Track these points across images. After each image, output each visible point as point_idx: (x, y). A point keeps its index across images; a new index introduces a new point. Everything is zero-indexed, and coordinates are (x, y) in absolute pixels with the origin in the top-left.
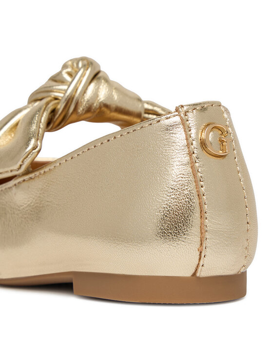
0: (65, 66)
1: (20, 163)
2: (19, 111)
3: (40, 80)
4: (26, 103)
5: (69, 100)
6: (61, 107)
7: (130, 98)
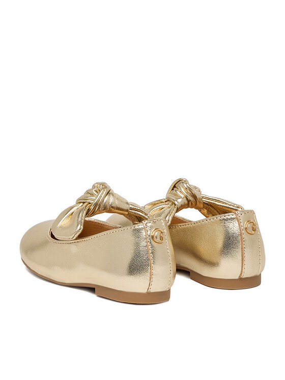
0: (94, 186)
1: (73, 236)
2: (72, 208)
3: (80, 193)
4: (75, 203)
5: (96, 205)
6: (92, 208)
7: (124, 202)
